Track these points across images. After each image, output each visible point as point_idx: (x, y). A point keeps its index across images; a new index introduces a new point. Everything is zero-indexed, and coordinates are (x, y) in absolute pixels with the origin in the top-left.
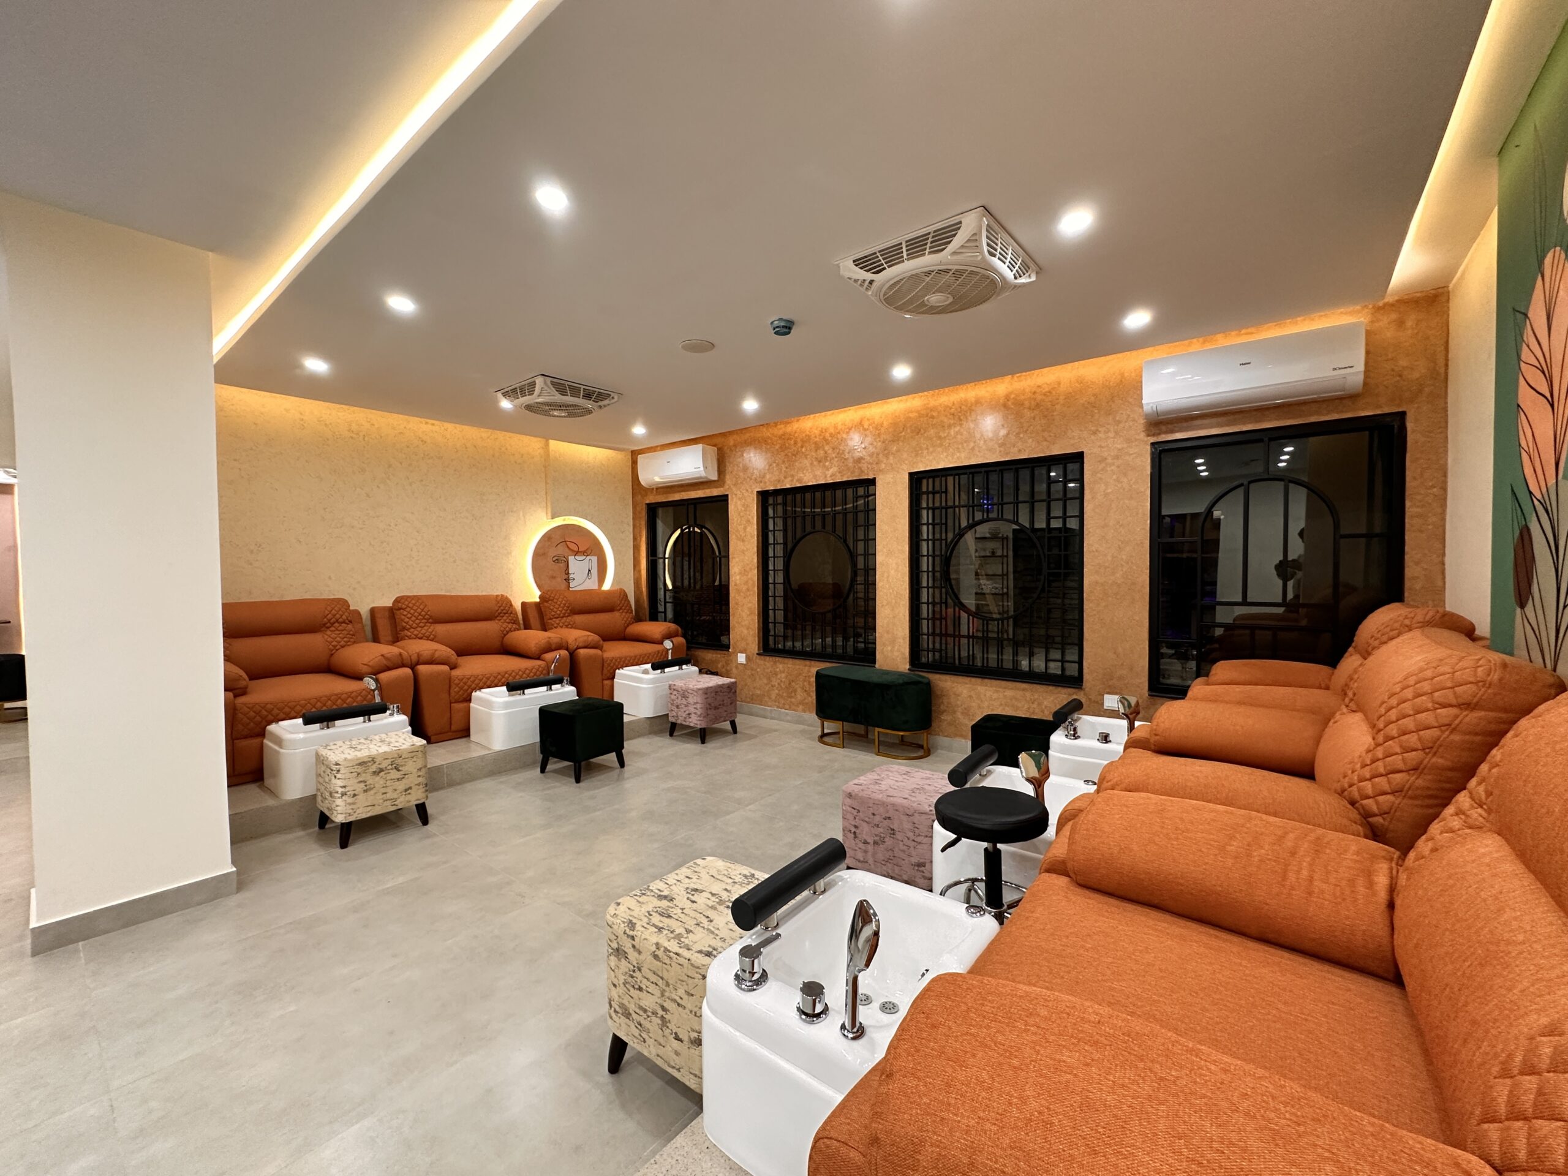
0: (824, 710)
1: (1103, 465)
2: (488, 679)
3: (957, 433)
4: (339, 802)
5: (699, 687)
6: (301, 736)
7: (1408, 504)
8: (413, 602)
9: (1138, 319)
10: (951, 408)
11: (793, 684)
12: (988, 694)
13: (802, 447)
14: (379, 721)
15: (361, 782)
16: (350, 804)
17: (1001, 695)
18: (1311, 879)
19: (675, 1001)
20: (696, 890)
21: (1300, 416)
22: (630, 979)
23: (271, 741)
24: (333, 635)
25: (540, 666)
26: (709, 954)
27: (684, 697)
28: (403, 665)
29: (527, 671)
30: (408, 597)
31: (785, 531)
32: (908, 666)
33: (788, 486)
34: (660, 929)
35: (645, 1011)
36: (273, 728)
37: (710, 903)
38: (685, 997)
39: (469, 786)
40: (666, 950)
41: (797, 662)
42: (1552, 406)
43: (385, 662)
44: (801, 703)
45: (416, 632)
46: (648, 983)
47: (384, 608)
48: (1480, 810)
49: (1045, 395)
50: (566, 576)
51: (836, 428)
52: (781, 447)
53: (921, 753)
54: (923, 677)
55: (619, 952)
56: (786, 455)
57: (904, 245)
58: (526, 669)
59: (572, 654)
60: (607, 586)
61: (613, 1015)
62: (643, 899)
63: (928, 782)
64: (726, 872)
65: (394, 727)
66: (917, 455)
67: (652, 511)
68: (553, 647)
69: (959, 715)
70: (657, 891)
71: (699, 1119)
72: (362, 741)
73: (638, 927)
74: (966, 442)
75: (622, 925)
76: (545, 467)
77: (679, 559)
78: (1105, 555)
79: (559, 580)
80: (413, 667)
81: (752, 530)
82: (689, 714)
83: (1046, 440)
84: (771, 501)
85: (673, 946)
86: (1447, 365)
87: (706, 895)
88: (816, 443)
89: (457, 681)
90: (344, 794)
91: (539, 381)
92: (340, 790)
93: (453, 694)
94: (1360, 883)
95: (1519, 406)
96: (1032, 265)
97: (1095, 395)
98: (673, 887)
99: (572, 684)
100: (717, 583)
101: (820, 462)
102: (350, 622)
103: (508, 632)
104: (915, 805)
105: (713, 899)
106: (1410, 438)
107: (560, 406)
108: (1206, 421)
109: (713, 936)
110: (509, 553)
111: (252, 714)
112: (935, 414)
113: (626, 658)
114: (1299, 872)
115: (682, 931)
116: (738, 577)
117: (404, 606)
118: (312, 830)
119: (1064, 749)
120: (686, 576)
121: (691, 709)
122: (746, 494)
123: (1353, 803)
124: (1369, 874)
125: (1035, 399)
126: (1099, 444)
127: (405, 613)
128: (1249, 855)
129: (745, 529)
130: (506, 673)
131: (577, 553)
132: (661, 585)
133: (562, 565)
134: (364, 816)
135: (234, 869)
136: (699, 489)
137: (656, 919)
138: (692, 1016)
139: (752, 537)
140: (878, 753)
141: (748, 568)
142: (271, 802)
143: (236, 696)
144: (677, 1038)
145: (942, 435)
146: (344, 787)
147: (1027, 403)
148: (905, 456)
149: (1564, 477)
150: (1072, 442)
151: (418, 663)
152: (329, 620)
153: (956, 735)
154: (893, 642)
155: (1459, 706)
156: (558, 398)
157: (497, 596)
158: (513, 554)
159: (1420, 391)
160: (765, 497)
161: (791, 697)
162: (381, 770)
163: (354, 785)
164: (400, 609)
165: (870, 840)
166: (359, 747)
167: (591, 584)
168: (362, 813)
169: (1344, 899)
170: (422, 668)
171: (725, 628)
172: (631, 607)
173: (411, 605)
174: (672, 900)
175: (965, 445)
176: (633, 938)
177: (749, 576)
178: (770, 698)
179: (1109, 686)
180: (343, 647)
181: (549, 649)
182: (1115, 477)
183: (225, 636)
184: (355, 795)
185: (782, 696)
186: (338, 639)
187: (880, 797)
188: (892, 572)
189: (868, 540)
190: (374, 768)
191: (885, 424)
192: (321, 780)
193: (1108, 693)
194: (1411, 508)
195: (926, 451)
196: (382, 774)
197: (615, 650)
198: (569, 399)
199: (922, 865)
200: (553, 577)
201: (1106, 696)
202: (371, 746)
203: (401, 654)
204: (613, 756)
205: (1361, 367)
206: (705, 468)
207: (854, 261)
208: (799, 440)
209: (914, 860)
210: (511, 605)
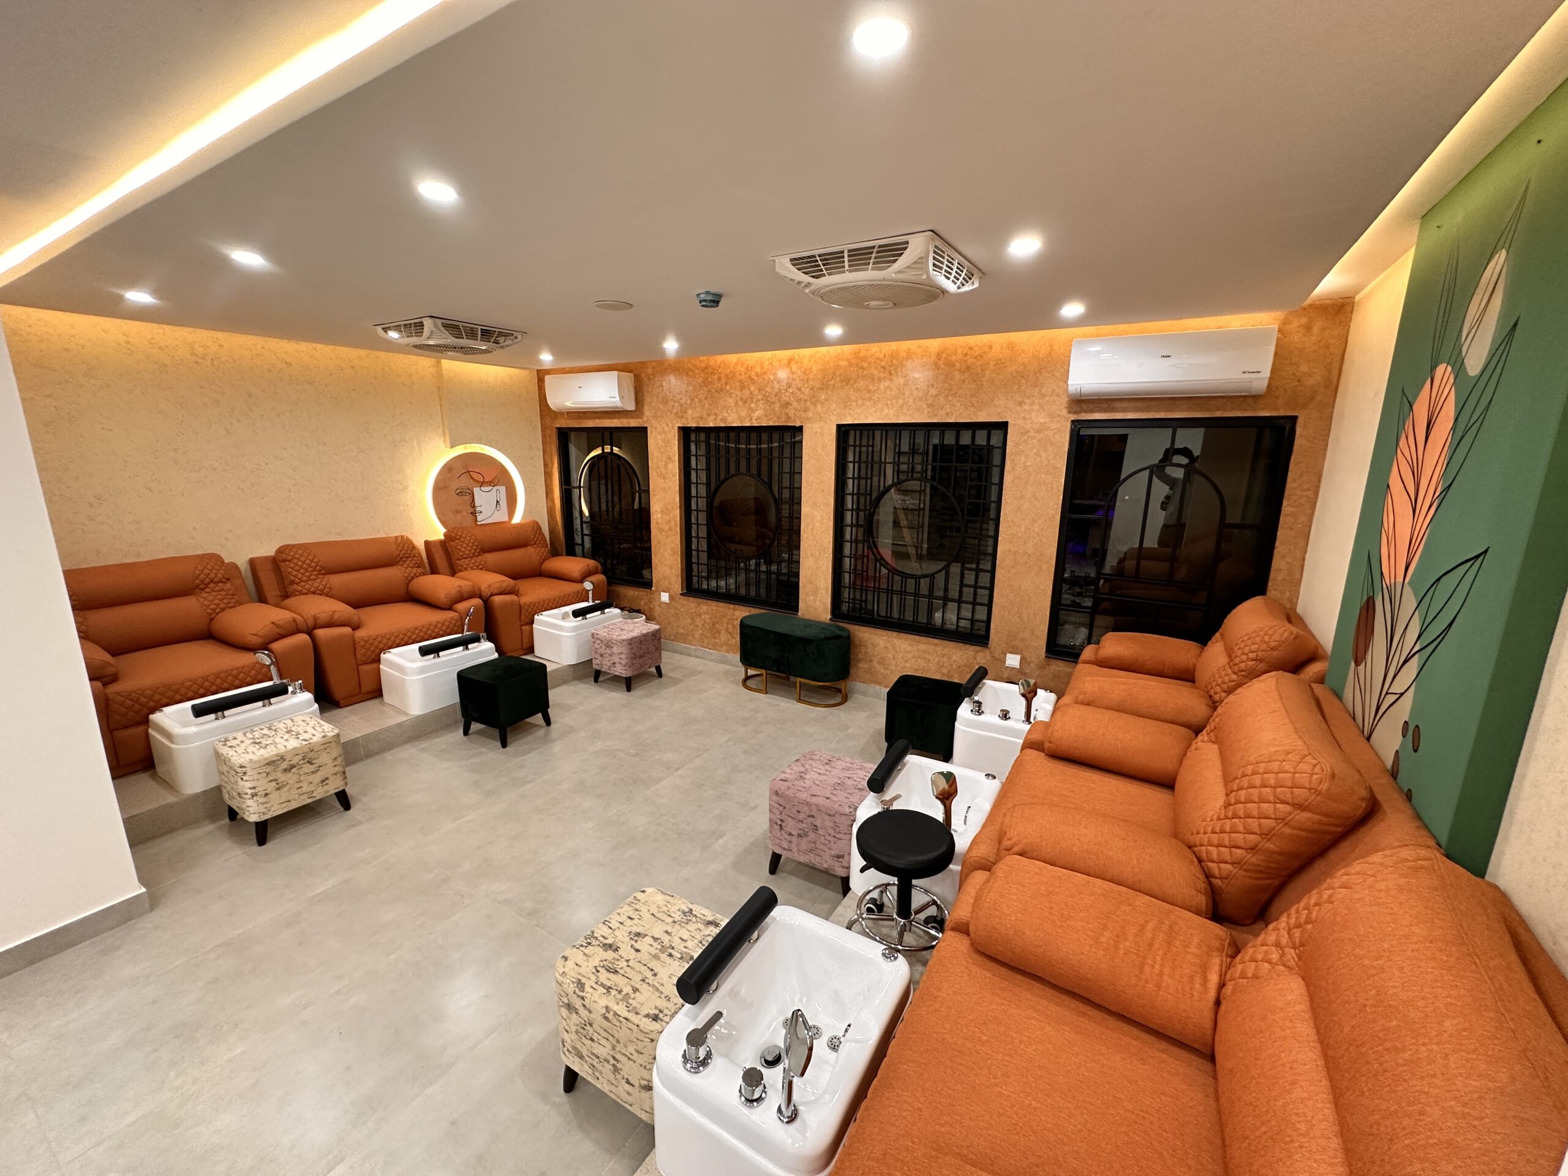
0: (748, 657)
1: (1025, 437)
2: (397, 637)
3: (888, 387)
4: (250, 802)
5: (624, 637)
6: (194, 729)
7: (1285, 503)
8: (300, 552)
9: (1072, 309)
10: (882, 361)
11: (717, 626)
12: (903, 646)
13: (726, 384)
14: (279, 704)
15: (272, 781)
16: (263, 803)
17: (915, 648)
18: (1161, 974)
19: (625, 1055)
20: (638, 934)
21: (1208, 410)
22: (581, 1030)
23: (154, 729)
24: (211, 598)
25: (452, 618)
26: (656, 1018)
27: (608, 646)
28: (299, 631)
29: (439, 625)
30: (293, 546)
31: (708, 469)
32: (829, 617)
33: (711, 425)
34: (609, 989)
35: (598, 1057)
36: (156, 717)
37: (653, 951)
38: (635, 1054)
39: (389, 756)
40: (615, 1014)
41: (721, 604)
42: (1414, 511)
43: (277, 630)
44: (726, 644)
45: (307, 587)
46: (599, 1037)
47: (266, 558)
48: (1292, 951)
49: (976, 358)
50: (472, 510)
51: (762, 367)
52: (704, 382)
53: (838, 699)
54: (843, 629)
55: (569, 1006)
56: (709, 391)
57: (846, 254)
58: (438, 622)
59: (487, 602)
60: (517, 519)
61: (567, 1053)
62: (589, 950)
63: (847, 774)
64: (665, 909)
65: (298, 708)
66: (845, 407)
67: (564, 436)
68: (465, 595)
69: (875, 664)
70: (601, 939)
71: (652, 1155)
72: (266, 731)
73: (587, 988)
74: (894, 398)
75: (572, 986)
76: (439, 388)
77: (594, 483)
78: (1020, 526)
79: (465, 514)
80: (309, 634)
81: (674, 467)
82: (614, 663)
83: (973, 406)
84: (693, 437)
85: (621, 1009)
86: (1340, 375)
87: (648, 940)
88: (741, 382)
89: (362, 643)
90: (253, 795)
91: (428, 323)
92: (250, 791)
93: (359, 656)
94: (1198, 980)
95: (1388, 486)
96: (975, 271)
97: (1024, 365)
98: (617, 933)
99: (490, 639)
100: (636, 506)
101: (745, 402)
102: (228, 579)
103: (413, 578)
104: (836, 806)
105: (655, 945)
106: (1298, 442)
107: (454, 348)
108: (1126, 404)
109: (657, 994)
110: (406, 488)
111: (129, 702)
112: (865, 365)
113: (544, 601)
114: (1153, 966)
115: (627, 989)
116: (659, 516)
117: (289, 558)
118: (223, 822)
119: (969, 723)
120: (603, 501)
121: (616, 659)
122: (666, 429)
123: (1200, 861)
124: (1204, 970)
125: (965, 361)
126: (1022, 415)
127: (292, 565)
128: (1116, 948)
129: (666, 466)
130: (416, 628)
131: (482, 484)
132: (576, 514)
133: (467, 498)
134: (280, 812)
135: (144, 890)
136: (615, 418)
137: (604, 976)
138: (642, 1069)
139: (674, 475)
140: (800, 700)
141: (669, 507)
142: (171, 799)
143: (105, 685)
144: (628, 1082)
145: (871, 387)
146: (254, 788)
147: (958, 365)
148: (834, 406)
149: (1409, 583)
150: (998, 410)
151: (315, 627)
152: (202, 582)
153: (871, 682)
154: (816, 591)
155: (1293, 805)
156: (451, 340)
157: (396, 537)
158: (410, 488)
159: (1313, 398)
160: (686, 434)
161: (715, 638)
162: (293, 767)
163: (263, 785)
164: (285, 561)
165: (795, 833)
166: (264, 742)
167: (501, 516)
168: (278, 810)
169: (1183, 995)
170: (320, 633)
171: (647, 561)
172: (546, 541)
173: (297, 556)
174: (616, 950)
175: (894, 402)
176: (583, 998)
177: (671, 515)
178: (694, 637)
179: (1012, 647)
180: (223, 610)
181: (462, 598)
182: (1035, 451)
183: (75, 608)
184: (266, 795)
185: (706, 637)
186: (216, 601)
187: (804, 796)
188: (817, 524)
189: (794, 488)
190: (284, 765)
191: (814, 369)
192: (223, 777)
193: (1010, 653)
194: (1287, 508)
195: (854, 404)
196: (294, 770)
197: (533, 591)
198: (464, 342)
199: (842, 857)
200: (458, 512)
201: (1009, 655)
202: (278, 740)
203: (294, 620)
204: (538, 718)
205: (1266, 374)
206: (622, 398)
207: (791, 260)
208: (723, 375)
209: (833, 852)
210: (414, 547)
